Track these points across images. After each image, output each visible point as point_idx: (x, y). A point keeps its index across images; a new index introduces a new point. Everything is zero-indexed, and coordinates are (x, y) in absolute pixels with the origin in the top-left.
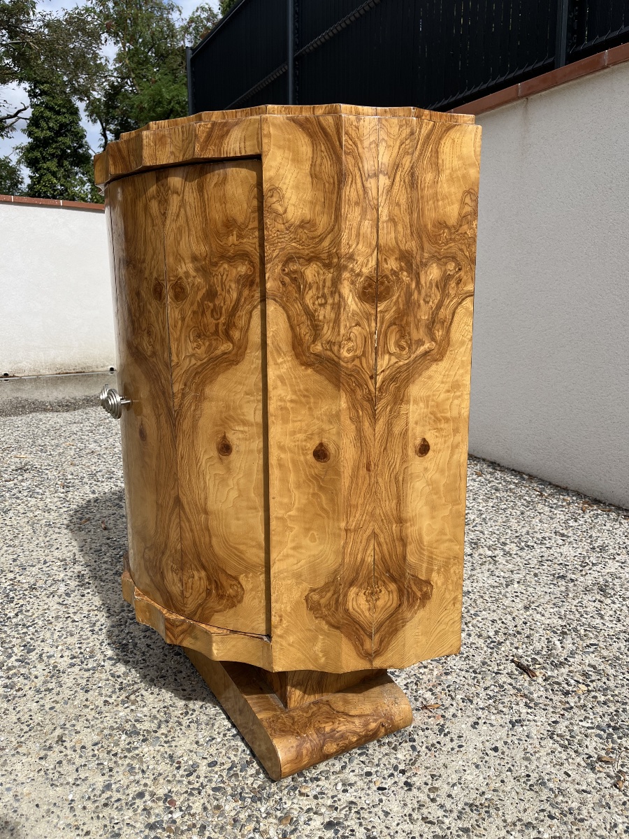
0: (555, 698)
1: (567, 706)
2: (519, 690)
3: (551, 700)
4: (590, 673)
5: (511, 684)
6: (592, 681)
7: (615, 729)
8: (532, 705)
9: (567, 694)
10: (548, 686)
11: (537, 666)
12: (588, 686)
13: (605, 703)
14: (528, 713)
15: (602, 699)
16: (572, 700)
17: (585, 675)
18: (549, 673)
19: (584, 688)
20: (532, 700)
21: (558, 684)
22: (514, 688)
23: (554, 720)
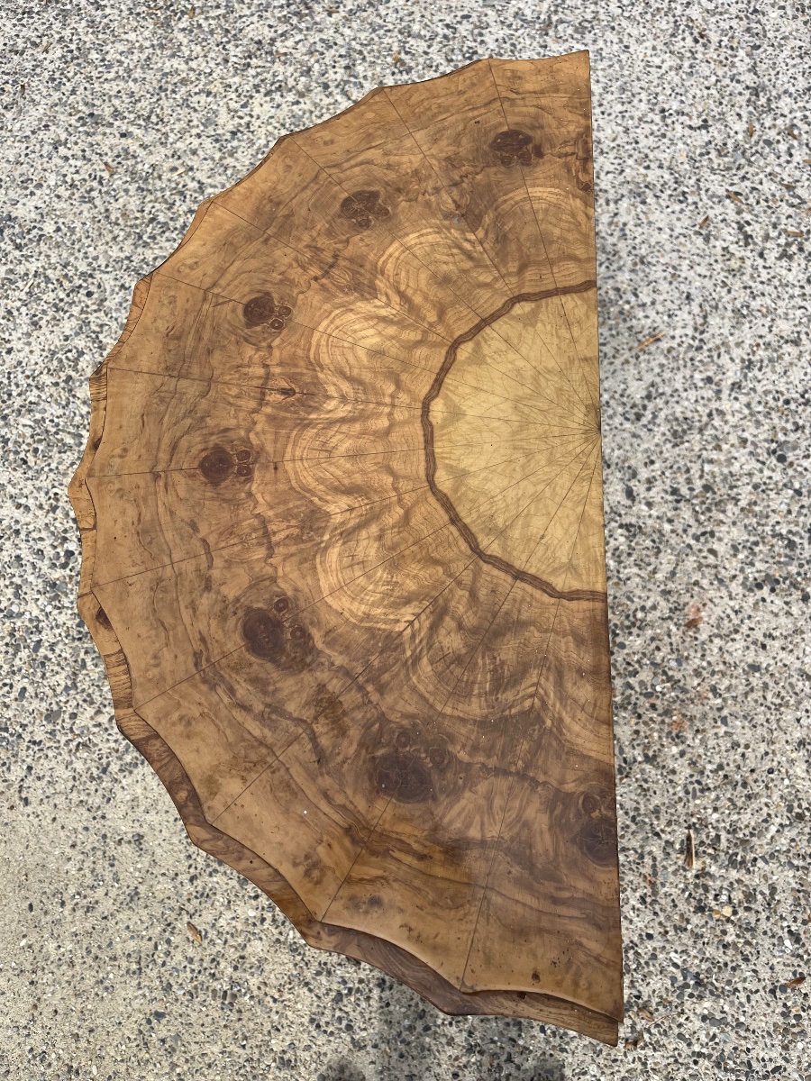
0: (682, 906)
1: (684, 925)
2: (655, 874)
3: (675, 906)
4: (759, 897)
5: (654, 859)
6: (748, 909)
7: (699, 983)
8: (648, 900)
9: (700, 909)
10: (691, 887)
11: (711, 851)
12: (735, 913)
13: (725, 946)
14: (633, 908)
15: (729, 939)
16: (696, 920)
17: (750, 896)
18: (713, 869)
19: (727, 911)
20: (655, 893)
21: (706, 889)
22: (654, 866)
23: (651, 932)
